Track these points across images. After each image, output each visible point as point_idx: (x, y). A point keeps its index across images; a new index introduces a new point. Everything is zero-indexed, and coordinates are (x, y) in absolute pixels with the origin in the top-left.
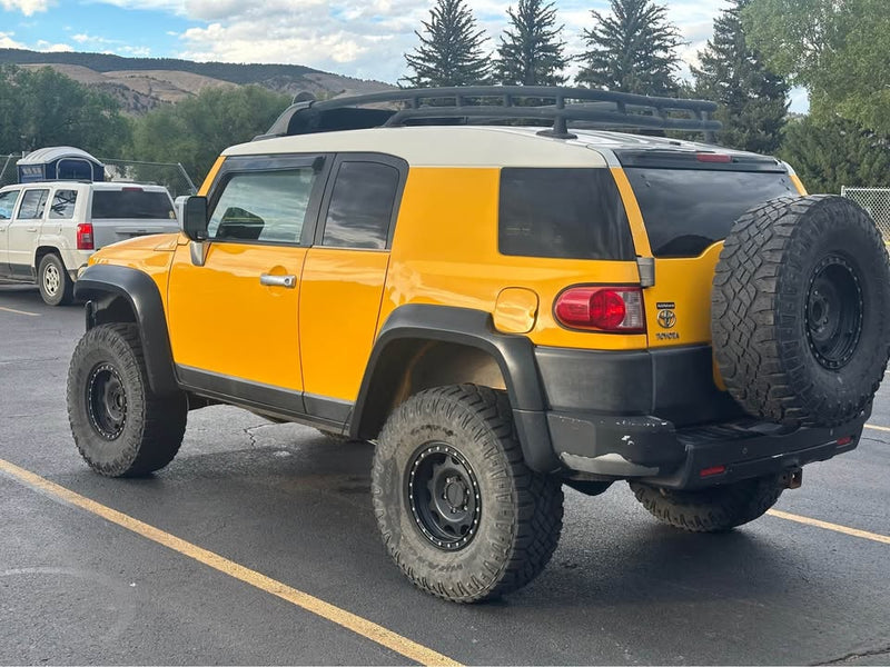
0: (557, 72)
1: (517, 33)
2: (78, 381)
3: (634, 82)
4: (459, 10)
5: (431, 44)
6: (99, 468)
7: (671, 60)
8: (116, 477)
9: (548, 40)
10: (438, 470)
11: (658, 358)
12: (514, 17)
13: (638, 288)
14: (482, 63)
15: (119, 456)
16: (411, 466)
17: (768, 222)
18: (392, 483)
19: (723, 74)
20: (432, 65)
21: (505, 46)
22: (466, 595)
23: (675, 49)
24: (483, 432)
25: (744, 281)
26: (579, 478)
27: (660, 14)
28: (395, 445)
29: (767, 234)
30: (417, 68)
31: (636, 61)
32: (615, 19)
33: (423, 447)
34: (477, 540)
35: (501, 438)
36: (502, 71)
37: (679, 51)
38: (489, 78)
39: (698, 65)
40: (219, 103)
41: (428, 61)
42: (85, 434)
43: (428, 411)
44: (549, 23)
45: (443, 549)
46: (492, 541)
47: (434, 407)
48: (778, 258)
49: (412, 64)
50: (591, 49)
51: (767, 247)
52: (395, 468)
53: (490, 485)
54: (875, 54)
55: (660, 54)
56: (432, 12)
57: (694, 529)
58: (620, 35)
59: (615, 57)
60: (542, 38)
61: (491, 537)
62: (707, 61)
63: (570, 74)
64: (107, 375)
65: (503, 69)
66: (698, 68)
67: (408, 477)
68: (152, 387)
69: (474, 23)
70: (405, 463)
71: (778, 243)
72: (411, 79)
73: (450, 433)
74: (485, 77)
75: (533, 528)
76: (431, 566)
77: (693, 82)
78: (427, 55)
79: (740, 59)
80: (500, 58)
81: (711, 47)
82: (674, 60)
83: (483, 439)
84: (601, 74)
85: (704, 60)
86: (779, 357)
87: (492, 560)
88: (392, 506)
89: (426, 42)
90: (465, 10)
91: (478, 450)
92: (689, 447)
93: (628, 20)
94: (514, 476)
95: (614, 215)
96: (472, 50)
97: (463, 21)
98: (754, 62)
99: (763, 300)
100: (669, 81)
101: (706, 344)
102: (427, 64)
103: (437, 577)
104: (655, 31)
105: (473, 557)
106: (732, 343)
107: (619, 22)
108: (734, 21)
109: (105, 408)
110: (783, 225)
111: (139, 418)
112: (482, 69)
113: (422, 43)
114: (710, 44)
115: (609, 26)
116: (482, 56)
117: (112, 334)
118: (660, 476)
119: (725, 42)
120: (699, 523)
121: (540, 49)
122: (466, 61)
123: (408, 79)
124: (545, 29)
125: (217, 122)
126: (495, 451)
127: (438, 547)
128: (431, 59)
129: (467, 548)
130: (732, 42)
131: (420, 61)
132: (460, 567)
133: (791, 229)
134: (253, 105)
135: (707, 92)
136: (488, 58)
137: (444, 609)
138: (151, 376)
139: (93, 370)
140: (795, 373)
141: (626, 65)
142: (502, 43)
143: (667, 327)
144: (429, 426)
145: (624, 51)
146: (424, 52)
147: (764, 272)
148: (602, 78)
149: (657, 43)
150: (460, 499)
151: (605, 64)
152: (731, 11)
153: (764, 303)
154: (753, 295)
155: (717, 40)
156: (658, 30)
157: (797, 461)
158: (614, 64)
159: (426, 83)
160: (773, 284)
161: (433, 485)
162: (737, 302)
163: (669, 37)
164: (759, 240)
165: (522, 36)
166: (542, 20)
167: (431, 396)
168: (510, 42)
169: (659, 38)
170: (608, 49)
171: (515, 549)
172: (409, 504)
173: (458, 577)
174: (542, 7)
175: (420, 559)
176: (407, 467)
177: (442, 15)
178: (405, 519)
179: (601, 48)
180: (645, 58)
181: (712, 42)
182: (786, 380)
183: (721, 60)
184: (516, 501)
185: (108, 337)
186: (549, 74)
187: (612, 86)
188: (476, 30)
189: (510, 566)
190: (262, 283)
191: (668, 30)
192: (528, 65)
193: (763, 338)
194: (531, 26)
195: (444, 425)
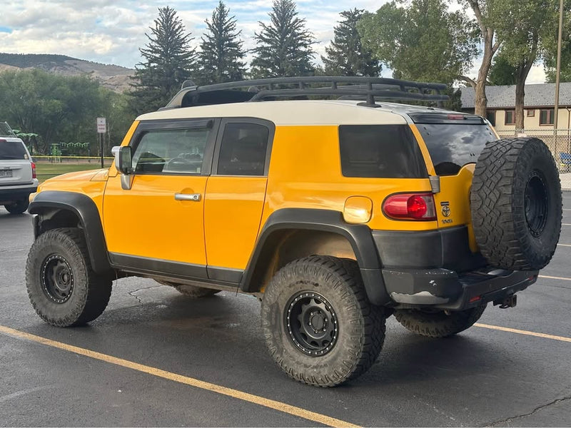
0: (239, 60)
1: (212, 35)
2: (35, 267)
3: (287, 66)
4: (173, 20)
5: (157, 42)
6: (53, 321)
7: (310, 52)
8: (66, 327)
9: (232, 40)
10: (305, 308)
11: (444, 234)
12: (209, 25)
13: (431, 194)
14: (190, 54)
15: (69, 314)
16: (288, 306)
17: (501, 153)
18: (276, 319)
19: (341, 61)
20: (158, 55)
21: (205, 43)
22: (330, 382)
23: (311, 45)
24: (340, 283)
25: (492, 187)
26: (401, 307)
27: (301, 24)
28: (278, 294)
29: (502, 160)
30: (147, 57)
31: (289, 53)
32: (274, 27)
33: (297, 295)
34: (336, 348)
35: (351, 286)
36: (203, 60)
37: (314, 47)
38: (195, 64)
39: (326, 56)
40: (13, 80)
41: (154, 52)
42: (41, 300)
43: (301, 272)
44: (232, 29)
45: (313, 356)
46: (348, 349)
47: (306, 269)
48: (511, 174)
49: (145, 55)
50: (259, 45)
51: (504, 168)
52: (278, 309)
53: (345, 315)
54: (438, 49)
55: (302, 49)
56: (156, 22)
57: (434, 336)
58: (278, 36)
59: (275, 50)
60: (229, 38)
61: (347, 346)
62: (331, 53)
63: (247, 61)
64: (55, 262)
65: (204, 58)
66: (326, 58)
67: (286, 313)
68: (94, 268)
69: (184, 28)
70: (284, 305)
71: (510, 166)
72: (144, 64)
73: (317, 285)
74: (193, 63)
75: (372, 339)
76: (306, 366)
77: (323, 66)
78: (154, 49)
79: (351, 52)
80: (202, 51)
81: (334, 44)
82: (311, 52)
83: (340, 287)
84: (266, 61)
85: (329, 53)
86: (515, 231)
87: (348, 359)
88: (277, 332)
89: (153, 40)
90: (178, 20)
91: (337, 294)
92: (465, 285)
93: (282, 27)
94: (362, 308)
95: (412, 147)
96: (183, 46)
97: (177, 27)
98: (359, 54)
99: (504, 198)
100: (309, 65)
101: (463, 225)
102: (154, 55)
103: (311, 372)
104: (299, 34)
105: (335, 359)
106: (486, 223)
107: (276, 29)
108: (346, 28)
109: (54, 283)
110: (511, 155)
111: (84, 288)
112: (190, 58)
113: (150, 41)
114: (332, 42)
115: (270, 31)
116: (190, 50)
117: (61, 235)
118: (448, 303)
119: (341, 41)
120: (438, 332)
121: (228, 45)
122: (180, 52)
123: (142, 64)
124: (230, 32)
125: (13, 93)
126: (348, 294)
127: (308, 355)
128: (157, 51)
129: (329, 354)
130: (344, 42)
131: (149, 53)
132: (325, 365)
133: (516, 157)
134: (38, 82)
135: (332, 72)
136: (194, 51)
137: (318, 391)
138: (93, 260)
139: (46, 259)
140: (522, 239)
141: (282, 55)
142: (203, 42)
143: (446, 216)
144: (301, 282)
145: (281, 47)
146: (151, 47)
147: (503, 182)
148: (268, 64)
149: (300, 42)
150: (321, 324)
151: (269, 55)
152: (344, 22)
153: (505, 200)
154: (498, 196)
155: (337, 40)
156: (301, 34)
157: (512, 291)
158: (274, 55)
159: (154, 67)
160: (510, 189)
161: (301, 317)
162: (488, 200)
163: (307, 38)
164: (498, 163)
165: (216, 37)
166: (228, 27)
167: (302, 264)
168: (207, 40)
169: (301, 39)
170: (270, 45)
171: (363, 352)
172: (287, 330)
173: (325, 372)
174: (227, 19)
175: (298, 363)
176: (286, 307)
177: (163, 23)
178: (285, 339)
179: (266, 45)
180: (293, 51)
181: (334, 41)
182: (518, 244)
183: (340, 53)
184: (363, 323)
185: (58, 237)
186: (234, 61)
187: (274, 69)
188: (185, 33)
189: (359, 362)
190: (177, 199)
191: (307, 34)
192: (220, 56)
193: (505, 220)
194: (221, 30)
195: (312, 281)
